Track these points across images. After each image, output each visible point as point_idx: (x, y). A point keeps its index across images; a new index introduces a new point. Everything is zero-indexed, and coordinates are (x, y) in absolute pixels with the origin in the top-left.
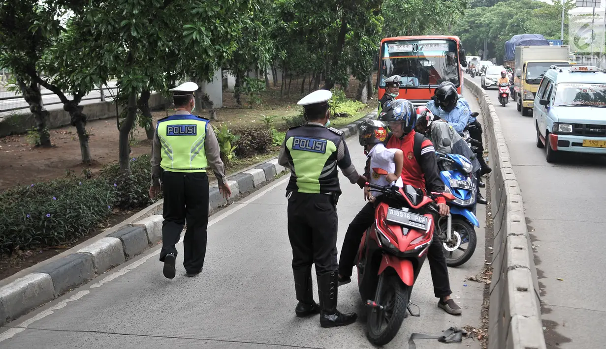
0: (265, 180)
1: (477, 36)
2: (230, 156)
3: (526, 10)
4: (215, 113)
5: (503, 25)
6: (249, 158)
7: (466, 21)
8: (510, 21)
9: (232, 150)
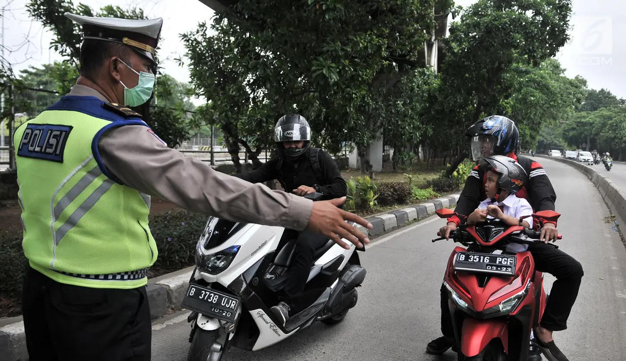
0: (397, 225)
1: (581, 133)
2: (372, 203)
3: (623, 114)
4: (373, 174)
5: (604, 125)
6: (390, 206)
7: (573, 121)
8: (610, 122)
9: (374, 198)
